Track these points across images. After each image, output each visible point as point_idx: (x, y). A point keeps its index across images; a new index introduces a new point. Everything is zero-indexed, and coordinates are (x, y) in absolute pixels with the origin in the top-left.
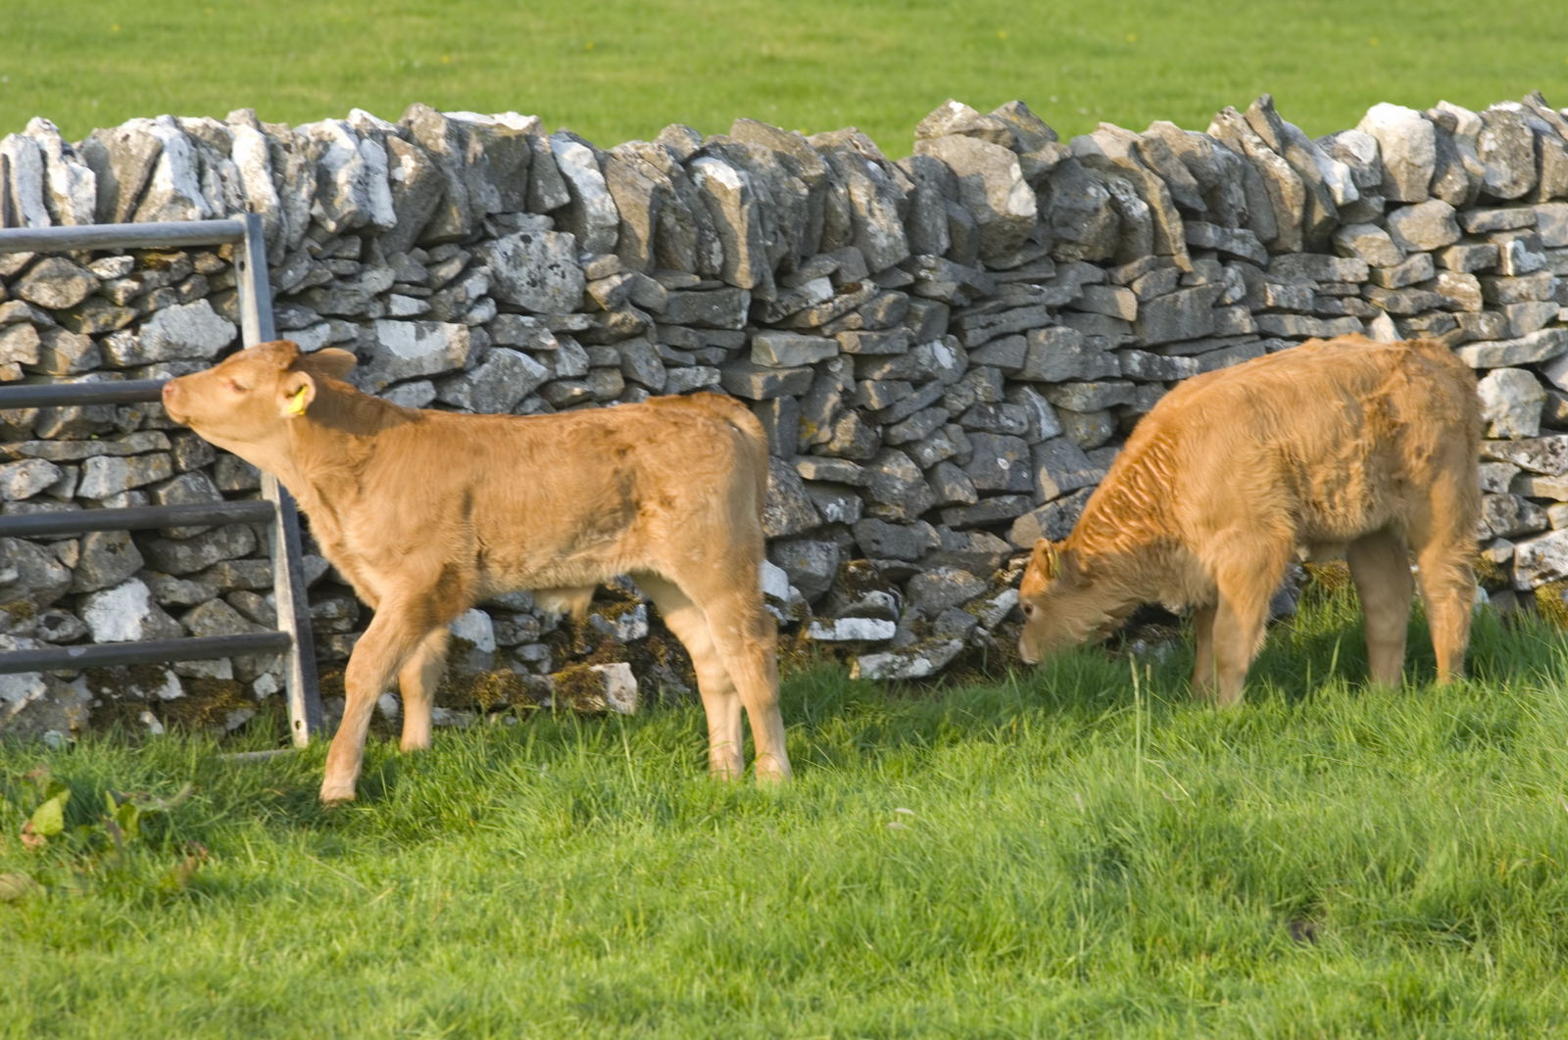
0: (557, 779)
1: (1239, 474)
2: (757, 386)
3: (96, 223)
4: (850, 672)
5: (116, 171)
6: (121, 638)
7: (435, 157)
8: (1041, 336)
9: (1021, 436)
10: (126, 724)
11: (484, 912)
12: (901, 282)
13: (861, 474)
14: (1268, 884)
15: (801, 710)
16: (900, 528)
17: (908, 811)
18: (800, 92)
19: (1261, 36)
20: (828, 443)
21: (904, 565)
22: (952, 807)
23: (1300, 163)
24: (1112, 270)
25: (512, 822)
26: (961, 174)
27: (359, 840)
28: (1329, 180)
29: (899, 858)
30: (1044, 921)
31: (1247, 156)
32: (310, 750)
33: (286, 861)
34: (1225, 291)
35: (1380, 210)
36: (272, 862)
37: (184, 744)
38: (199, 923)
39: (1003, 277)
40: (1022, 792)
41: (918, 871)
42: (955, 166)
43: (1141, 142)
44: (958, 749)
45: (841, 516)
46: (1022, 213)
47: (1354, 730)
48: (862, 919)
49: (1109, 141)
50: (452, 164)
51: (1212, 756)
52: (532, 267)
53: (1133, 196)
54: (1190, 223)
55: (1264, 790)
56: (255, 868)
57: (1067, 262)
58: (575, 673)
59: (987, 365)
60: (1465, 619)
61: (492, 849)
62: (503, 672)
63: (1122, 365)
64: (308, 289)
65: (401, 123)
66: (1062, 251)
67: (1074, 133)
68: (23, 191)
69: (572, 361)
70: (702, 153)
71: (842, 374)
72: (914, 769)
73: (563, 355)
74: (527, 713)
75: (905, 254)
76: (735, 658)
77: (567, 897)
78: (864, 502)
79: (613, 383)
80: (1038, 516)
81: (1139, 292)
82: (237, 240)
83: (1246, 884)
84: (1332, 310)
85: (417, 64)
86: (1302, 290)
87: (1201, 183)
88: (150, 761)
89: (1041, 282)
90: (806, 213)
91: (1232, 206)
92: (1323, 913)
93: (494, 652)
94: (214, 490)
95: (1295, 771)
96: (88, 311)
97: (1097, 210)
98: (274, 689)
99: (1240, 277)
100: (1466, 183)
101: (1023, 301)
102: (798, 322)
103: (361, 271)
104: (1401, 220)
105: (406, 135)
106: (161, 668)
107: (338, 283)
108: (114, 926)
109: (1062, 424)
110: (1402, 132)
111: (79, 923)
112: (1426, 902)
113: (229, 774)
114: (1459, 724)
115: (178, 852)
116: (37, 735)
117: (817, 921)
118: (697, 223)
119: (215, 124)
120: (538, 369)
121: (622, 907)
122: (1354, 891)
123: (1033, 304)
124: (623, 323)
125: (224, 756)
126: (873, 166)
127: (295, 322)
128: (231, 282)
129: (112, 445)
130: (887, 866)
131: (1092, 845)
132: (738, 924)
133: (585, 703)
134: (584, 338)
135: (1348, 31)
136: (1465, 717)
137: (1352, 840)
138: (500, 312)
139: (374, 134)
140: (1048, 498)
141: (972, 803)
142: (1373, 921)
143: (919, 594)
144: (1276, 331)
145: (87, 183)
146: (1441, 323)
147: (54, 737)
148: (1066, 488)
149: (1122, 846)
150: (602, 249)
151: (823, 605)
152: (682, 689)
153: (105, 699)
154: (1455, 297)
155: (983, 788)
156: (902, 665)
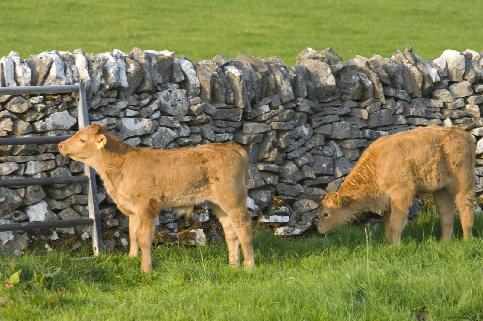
0: (179, 267)
1: (396, 169)
2: (245, 140)
3: (31, 85)
4: (274, 233)
5: (38, 69)
6: (38, 220)
7: (141, 65)
8: (337, 124)
9: (330, 157)
10: (40, 248)
11: (155, 310)
12: (291, 107)
13: (278, 168)
14: (410, 303)
15: (258, 245)
16: (291, 186)
17: (293, 278)
18: (259, 44)
19: (408, 27)
20: (268, 158)
21: (292, 198)
22: (307, 277)
23: (421, 69)
24: (360, 103)
25: (165, 281)
26: (311, 71)
27: (115, 286)
28: (431, 74)
29: (290, 294)
30: (337, 314)
31: (404, 66)
32: (100, 257)
33: (92, 293)
34: (397, 110)
35: (447, 84)
36: (87, 293)
37: (58, 255)
38: (63, 313)
39: (325, 105)
40: (330, 272)
41: (296, 298)
42: (309, 69)
43: (369, 61)
44: (309, 258)
45: (272, 182)
46: (331, 84)
47: (438, 253)
48: (278, 313)
49: (359, 61)
50: (147, 67)
51: (391, 261)
52: (172, 100)
53: (367, 79)
54: (385, 88)
55: (409, 272)
56: (81, 295)
57: (345, 100)
58: (185, 232)
59: (319, 134)
60: (472, 217)
61: (158, 290)
62: (162, 232)
63: (363, 134)
64: (100, 107)
65: (130, 54)
66: (344, 97)
67: (347, 59)
68: (8, 75)
69: (185, 131)
70: (227, 64)
71: (272, 136)
72: (295, 265)
73: (182, 129)
74: (170, 245)
75: (293, 97)
76: (238, 229)
77: (182, 305)
78: (279, 177)
79: (198, 138)
80: (336, 183)
81: (369, 110)
82: (77, 91)
83: (403, 303)
84: (431, 116)
85: (135, 35)
86: (422, 110)
87: (389, 75)
88: (47, 261)
89: (337, 107)
90: (261, 84)
91: (399, 83)
92: (428, 313)
93: (159, 226)
94: (69, 172)
95: (419, 266)
96: (28, 114)
97: (355, 83)
98: (88, 237)
99: (401, 105)
100: (475, 76)
101: (331, 113)
102: (258, 119)
103: (117, 102)
104: (454, 87)
105: (132, 58)
106: (51, 230)
107: (109, 105)
108: (36, 314)
109: (343, 152)
110: (454, 59)
111: (24, 313)
112: (462, 309)
113: (73, 265)
114: (472, 252)
115: (56, 290)
116: (11, 252)
117: (263, 314)
118: (226, 87)
119: (70, 53)
120: (174, 134)
121: (200, 309)
122: (438, 306)
123: (334, 114)
124: (201, 119)
125: (71, 259)
126: (283, 69)
127: (95, 118)
128: (75, 105)
129: (36, 158)
130: (286, 296)
131: (353, 290)
132: (238, 314)
133: (189, 242)
134: (189, 124)
135: (436, 26)
136: (474, 249)
137: (437, 289)
138: (161, 115)
139: (121, 57)
140: (339, 177)
141: (314, 276)
142: (444, 315)
143: (297, 208)
144: (413, 123)
145: (28, 73)
146: (467, 121)
147: (16, 252)
148: (344, 174)
149: (362, 290)
150: (195, 95)
151: (266, 210)
152: (220, 238)
153: (33, 240)
154: (471, 113)
155: (317, 271)
156: (291, 231)
